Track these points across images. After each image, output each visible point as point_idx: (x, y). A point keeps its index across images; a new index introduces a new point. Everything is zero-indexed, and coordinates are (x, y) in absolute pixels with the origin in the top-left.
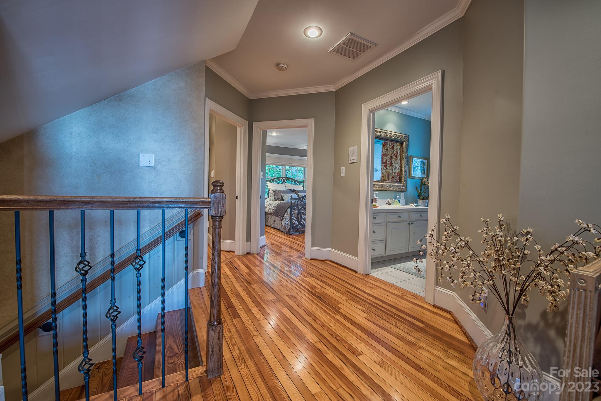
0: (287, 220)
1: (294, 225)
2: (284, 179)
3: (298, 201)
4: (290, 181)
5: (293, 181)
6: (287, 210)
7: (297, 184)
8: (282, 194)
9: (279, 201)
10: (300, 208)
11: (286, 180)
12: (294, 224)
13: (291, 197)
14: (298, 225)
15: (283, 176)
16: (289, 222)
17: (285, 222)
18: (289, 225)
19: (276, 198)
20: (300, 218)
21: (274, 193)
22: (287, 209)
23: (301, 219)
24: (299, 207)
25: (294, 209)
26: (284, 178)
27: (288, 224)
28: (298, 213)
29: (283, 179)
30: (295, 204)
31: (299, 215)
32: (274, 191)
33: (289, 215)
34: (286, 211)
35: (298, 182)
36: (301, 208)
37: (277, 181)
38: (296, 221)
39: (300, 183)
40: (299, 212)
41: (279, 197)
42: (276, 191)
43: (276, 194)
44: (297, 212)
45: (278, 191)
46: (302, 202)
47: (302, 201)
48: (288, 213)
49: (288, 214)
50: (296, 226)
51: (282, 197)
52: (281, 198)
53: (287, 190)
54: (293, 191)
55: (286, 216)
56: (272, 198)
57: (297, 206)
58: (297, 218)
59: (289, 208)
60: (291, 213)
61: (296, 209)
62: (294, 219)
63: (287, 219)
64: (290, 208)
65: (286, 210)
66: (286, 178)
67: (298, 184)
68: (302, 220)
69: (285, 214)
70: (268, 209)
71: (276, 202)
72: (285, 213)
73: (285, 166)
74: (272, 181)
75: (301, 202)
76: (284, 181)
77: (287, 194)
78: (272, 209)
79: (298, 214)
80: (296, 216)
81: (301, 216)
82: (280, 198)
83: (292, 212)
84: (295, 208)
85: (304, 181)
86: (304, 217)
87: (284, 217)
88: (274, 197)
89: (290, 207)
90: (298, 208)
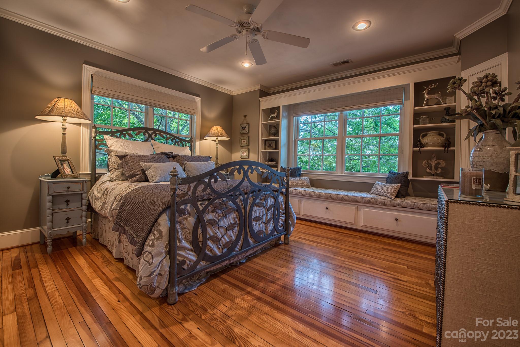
0: (157, 260)
1: (185, 267)
2: (150, 132)
3: (196, 187)
4: (163, 137)
5: (169, 138)
6: (156, 221)
7: (179, 145)
8: (144, 164)
9: (135, 181)
10: (201, 208)
11: (154, 135)
12: (183, 262)
13: (174, 174)
14: (197, 263)
15: (148, 127)
16: (166, 263)
17: (151, 268)
18: (167, 273)
19: (127, 175)
20: (201, 239)
21: (120, 162)
22: (159, 216)
23: (205, 239)
24: (199, 203)
25: (182, 213)
26: (150, 129)
27: (162, 273)
28: (195, 223)
29: (148, 133)
30: (187, 197)
31: (200, 231)
32: (121, 157)
33: (165, 240)
34: (153, 225)
35: (181, 140)
36: (207, 207)
37: (133, 135)
38: (192, 250)
39: (184, 143)
40: (199, 220)
41: (134, 171)
42: (127, 156)
43: (127, 164)
44: (192, 220)
45: (133, 156)
46: (208, 189)
47: (209, 185)
48: (160, 232)
49: (161, 237)
50: (188, 270)
51: (143, 171)
52: (140, 173)
53: (157, 154)
54: (170, 157)
55: (153, 246)
56: (115, 173)
57: (194, 201)
58: (194, 241)
59: (164, 211)
60: (172, 231)
61: (189, 214)
62: (184, 248)
63: (159, 254)
64: (168, 212)
65: (153, 219)
66: (156, 131)
67: (180, 143)
68: (209, 243)
69: (151, 237)
70: (101, 204)
71: (126, 184)
72: (150, 232)
73: (152, 106)
74: (120, 135)
75: (204, 190)
76: (150, 136)
77: (156, 164)
78: (109, 208)
79: (195, 230)
80: (190, 237)
81: (205, 232)
82: (137, 175)
83: (178, 226)
84: (185, 209)
85: (191, 138)
86: (213, 232)
87: (147, 248)
88: (121, 170)
89: (168, 207)
90: (197, 209)
